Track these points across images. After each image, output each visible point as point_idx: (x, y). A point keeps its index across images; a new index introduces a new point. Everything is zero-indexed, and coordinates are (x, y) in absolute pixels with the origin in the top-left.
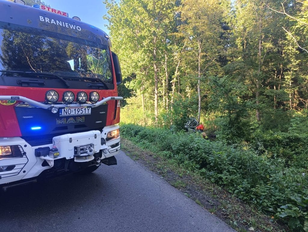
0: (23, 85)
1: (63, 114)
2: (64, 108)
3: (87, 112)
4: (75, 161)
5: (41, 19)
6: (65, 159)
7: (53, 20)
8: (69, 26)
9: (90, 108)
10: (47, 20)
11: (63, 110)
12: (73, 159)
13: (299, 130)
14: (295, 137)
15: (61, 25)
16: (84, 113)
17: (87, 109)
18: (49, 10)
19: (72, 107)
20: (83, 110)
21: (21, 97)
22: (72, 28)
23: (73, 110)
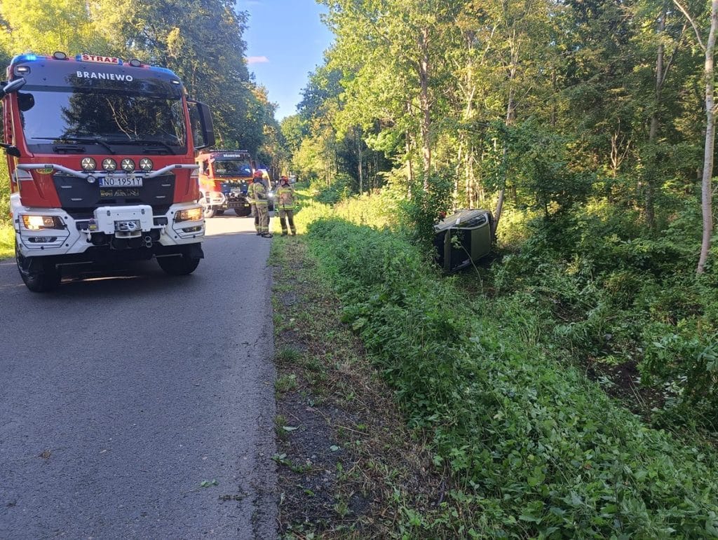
0: (60, 152)
1: (104, 184)
2: (104, 177)
3: (136, 183)
4: (116, 237)
5: (78, 74)
6: (103, 233)
7: (93, 73)
8: (115, 78)
9: (141, 179)
10: (86, 75)
11: (103, 180)
12: (114, 235)
13: (693, 235)
14: (667, 249)
15: (104, 78)
16: (132, 184)
17: (135, 179)
18: (93, 59)
19: (116, 177)
20: (131, 180)
21: (55, 165)
22: (118, 79)
23: (117, 180)
